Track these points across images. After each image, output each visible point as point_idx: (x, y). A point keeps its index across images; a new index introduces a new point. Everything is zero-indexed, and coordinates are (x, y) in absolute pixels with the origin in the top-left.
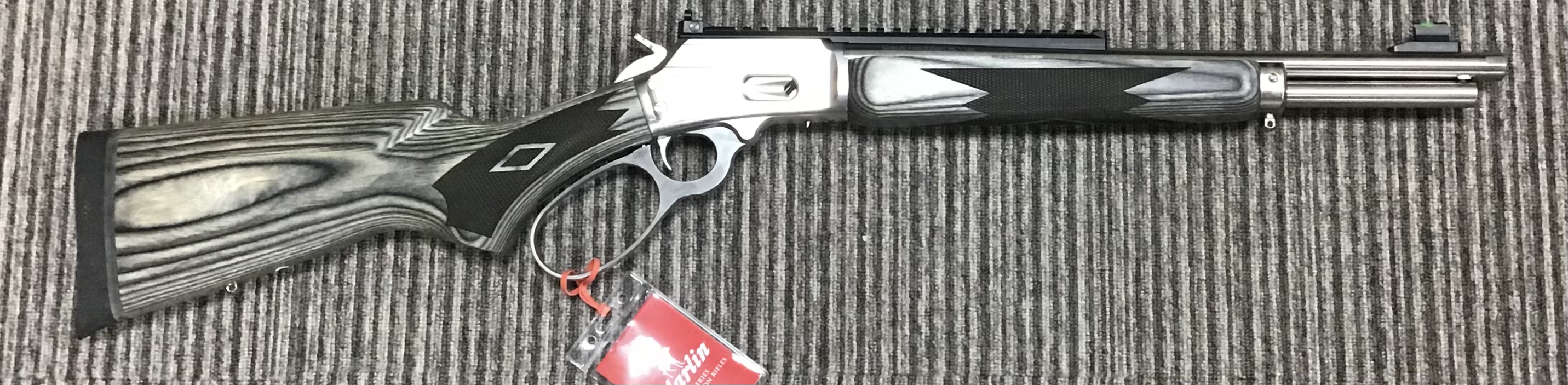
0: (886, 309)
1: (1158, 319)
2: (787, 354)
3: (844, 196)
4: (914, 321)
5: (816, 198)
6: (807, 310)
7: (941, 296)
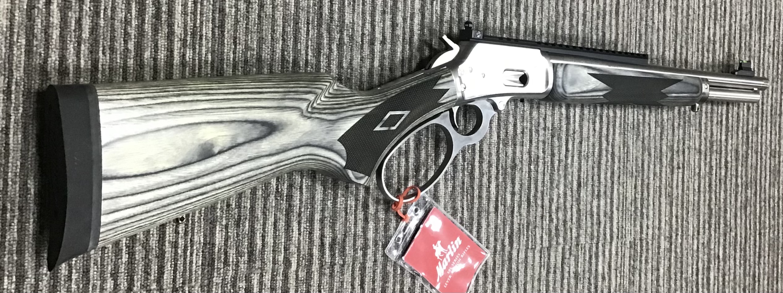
0: (540, 209)
1: (642, 209)
2: (496, 240)
3: (523, 142)
4: (550, 216)
5: (510, 143)
6: (505, 212)
7: (562, 200)
